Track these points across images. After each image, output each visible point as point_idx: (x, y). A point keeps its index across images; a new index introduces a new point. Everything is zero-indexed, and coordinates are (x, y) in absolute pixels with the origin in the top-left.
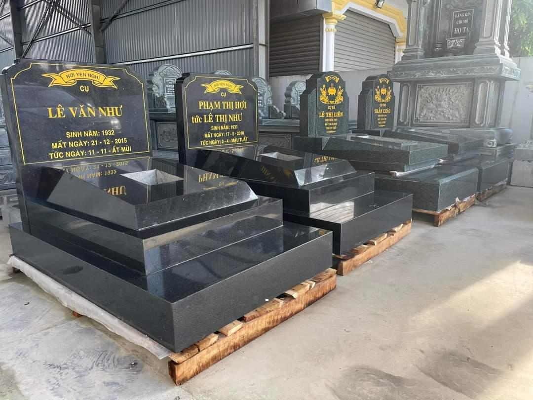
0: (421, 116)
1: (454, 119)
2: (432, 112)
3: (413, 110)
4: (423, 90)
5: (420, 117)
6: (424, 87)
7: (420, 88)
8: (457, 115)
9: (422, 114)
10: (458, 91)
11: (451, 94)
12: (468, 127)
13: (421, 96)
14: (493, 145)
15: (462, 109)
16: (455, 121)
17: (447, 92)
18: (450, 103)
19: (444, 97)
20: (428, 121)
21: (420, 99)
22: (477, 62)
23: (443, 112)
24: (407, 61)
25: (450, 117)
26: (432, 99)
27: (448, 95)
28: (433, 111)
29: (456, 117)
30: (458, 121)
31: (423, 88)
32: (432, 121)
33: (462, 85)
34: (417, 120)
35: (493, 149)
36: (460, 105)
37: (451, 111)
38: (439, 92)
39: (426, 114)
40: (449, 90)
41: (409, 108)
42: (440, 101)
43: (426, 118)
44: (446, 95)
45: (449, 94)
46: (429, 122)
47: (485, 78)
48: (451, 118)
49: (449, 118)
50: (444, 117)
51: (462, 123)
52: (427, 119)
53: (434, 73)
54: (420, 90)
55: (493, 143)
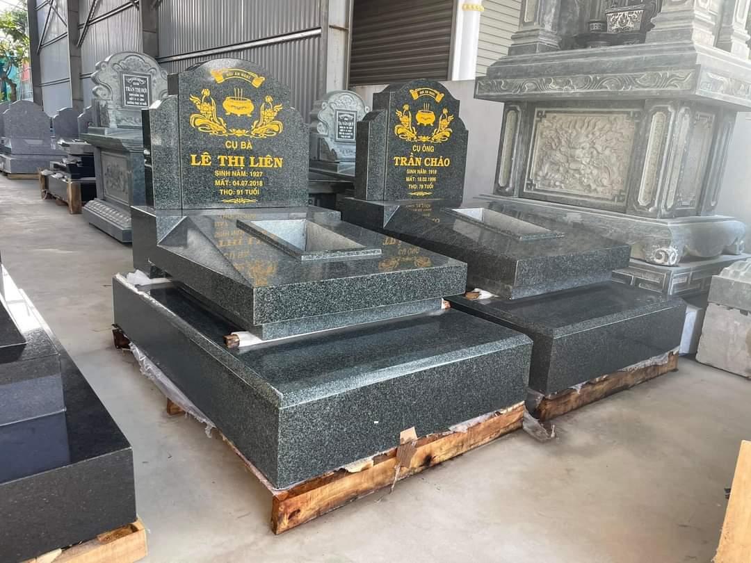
0: (539, 178)
1: (600, 189)
2: (558, 170)
3: (525, 164)
4: (545, 121)
5: (536, 179)
6: (548, 114)
7: (541, 116)
8: (605, 182)
9: (541, 173)
10: (611, 128)
11: (597, 133)
12: (624, 211)
13: (542, 134)
14: (666, 261)
15: (615, 169)
16: (600, 195)
17: (590, 128)
18: (592, 153)
19: (581, 140)
20: (551, 189)
21: (539, 142)
22: (647, 62)
23: (580, 174)
24: (517, 57)
25: (592, 184)
26: (560, 142)
27: (590, 136)
28: (561, 169)
29: (603, 186)
30: (608, 196)
31: (545, 116)
32: (557, 189)
33: (620, 116)
34: (531, 185)
35: (664, 271)
36: (614, 160)
37: (595, 172)
38: (574, 128)
39: (547, 174)
40: (595, 125)
41: (516, 159)
42: (574, 148)
43: (547, 182)
44: (587, 136)
45: (593, 134)
46: (552, 192)
47: (666, 100)
48: (593, 186)
49: (589, 186)
50: (581, 183)
51: (613, 200)
52: (549, 186)
53: (557, 84)
54: (541, 121)
55: (667, 257)
